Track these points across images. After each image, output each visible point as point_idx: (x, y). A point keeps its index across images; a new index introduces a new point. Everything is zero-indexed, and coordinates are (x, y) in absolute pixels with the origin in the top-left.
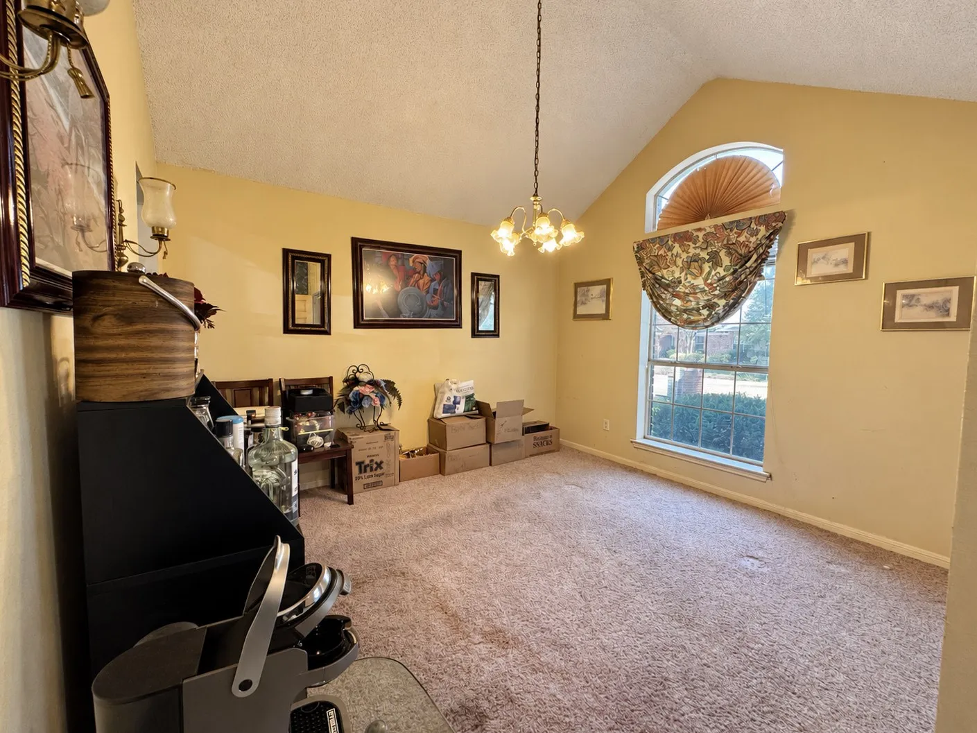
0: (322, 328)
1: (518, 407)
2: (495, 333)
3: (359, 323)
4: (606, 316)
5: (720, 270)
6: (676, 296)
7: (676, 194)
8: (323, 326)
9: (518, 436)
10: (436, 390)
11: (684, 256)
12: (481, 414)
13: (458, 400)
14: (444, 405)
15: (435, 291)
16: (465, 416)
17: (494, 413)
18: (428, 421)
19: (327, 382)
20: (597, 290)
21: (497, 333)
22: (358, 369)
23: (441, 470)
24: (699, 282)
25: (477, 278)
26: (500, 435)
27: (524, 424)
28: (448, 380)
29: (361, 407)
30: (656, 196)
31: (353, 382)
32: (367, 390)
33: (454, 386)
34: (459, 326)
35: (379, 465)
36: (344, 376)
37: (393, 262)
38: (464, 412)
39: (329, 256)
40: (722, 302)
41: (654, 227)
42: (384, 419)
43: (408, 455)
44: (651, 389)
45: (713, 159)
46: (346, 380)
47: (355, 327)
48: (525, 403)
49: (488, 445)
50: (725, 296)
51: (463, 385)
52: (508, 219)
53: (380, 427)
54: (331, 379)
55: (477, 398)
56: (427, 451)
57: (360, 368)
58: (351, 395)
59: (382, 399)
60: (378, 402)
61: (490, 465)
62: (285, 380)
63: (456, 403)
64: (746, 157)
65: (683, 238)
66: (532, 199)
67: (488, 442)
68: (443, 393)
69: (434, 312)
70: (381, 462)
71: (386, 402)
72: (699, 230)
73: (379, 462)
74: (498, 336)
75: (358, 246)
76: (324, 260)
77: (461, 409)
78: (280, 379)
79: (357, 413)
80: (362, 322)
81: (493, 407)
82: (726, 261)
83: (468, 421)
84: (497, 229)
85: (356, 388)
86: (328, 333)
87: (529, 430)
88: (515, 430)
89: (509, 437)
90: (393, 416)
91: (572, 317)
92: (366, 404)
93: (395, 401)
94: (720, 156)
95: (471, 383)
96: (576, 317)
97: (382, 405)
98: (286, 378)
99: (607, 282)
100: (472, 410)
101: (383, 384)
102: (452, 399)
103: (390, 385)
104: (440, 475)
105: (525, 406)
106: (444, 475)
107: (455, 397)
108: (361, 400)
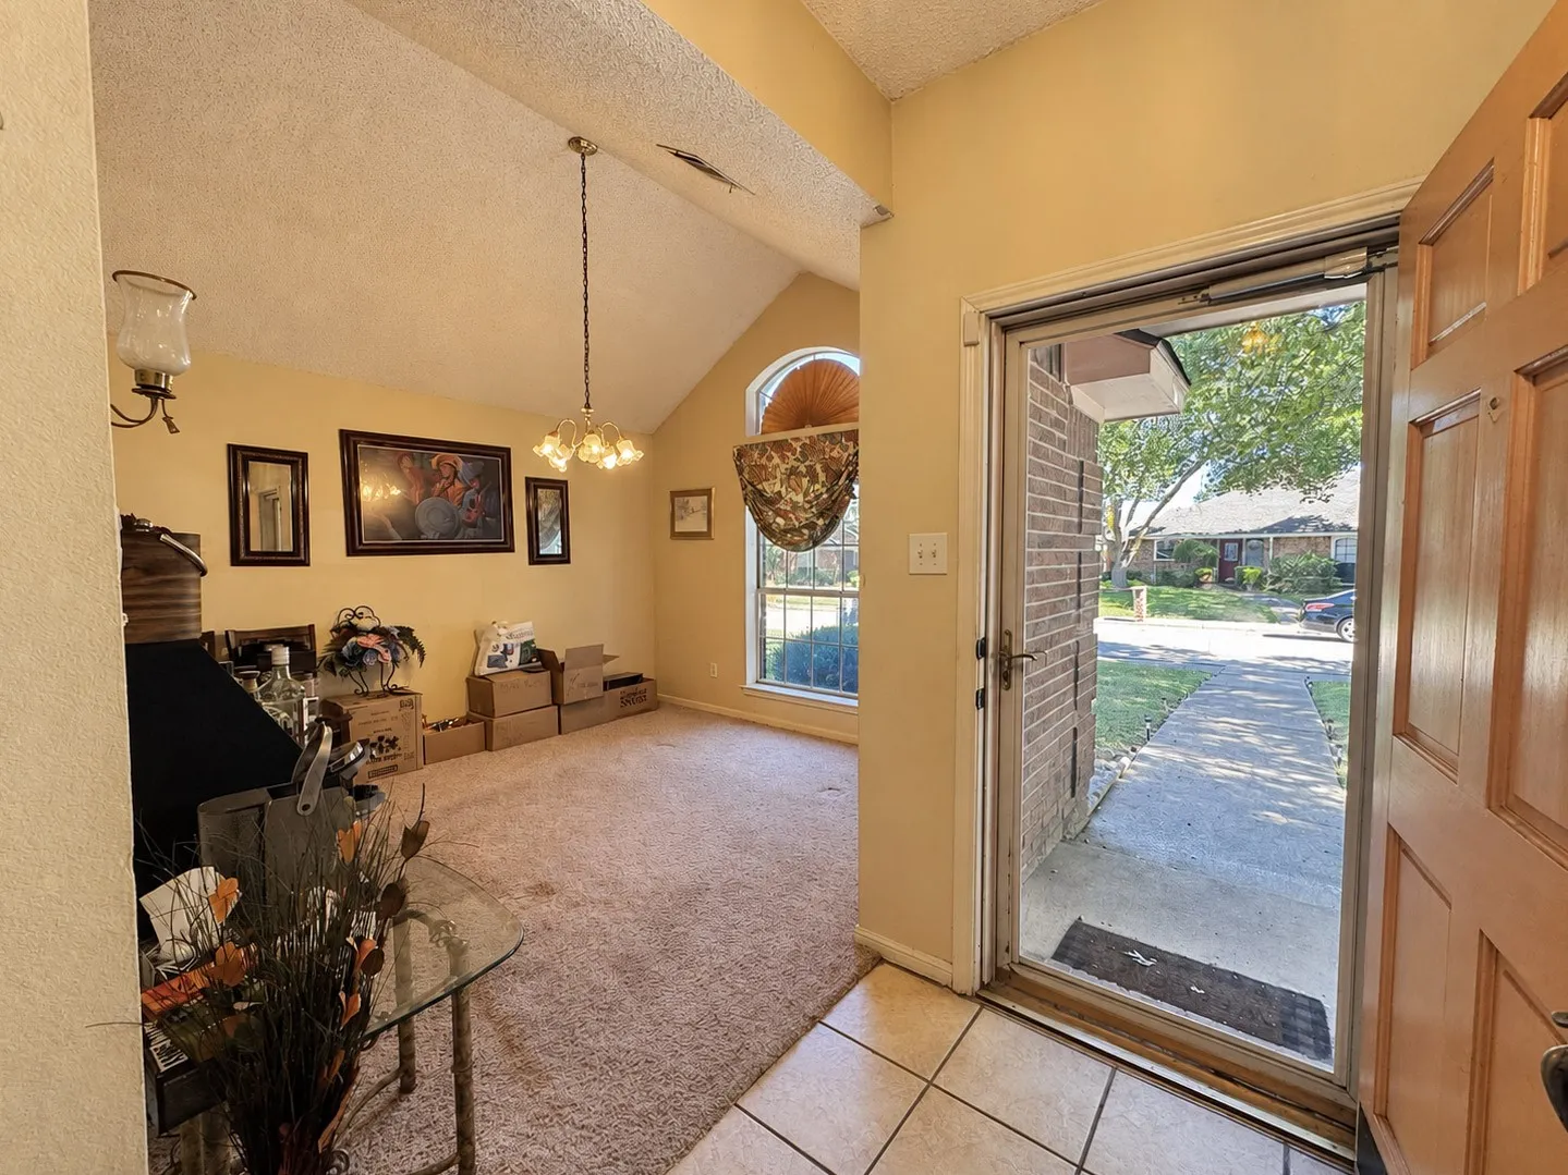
0: (297, 557)
1: (597, 655)
2: (564, 558)
3: (354, 548)
4: (707, 535)
5: (817, 486)
6: (778, 513)
7: (777, 392)
8: (299, 555)
9: (598, 691)
10: (477, 637)
11: (783, 467)
12: (545, 667)
13: (509, 647)
14: (489, 657)
15: (472, 503)
16: (522, 670)
17: (563, 664)
18: (468, 680)
19: (307, 632)
20: (697, 502)
21: (566, 558)
22: (354, 612)
23: (487, 745)
24: (799, 498)
25: (533, 485)
26: (570, 694)
27: (604, 678)
28: (494, 623)
29: (362, 666)
30: (759, 392)
31: (346, 630)
32: (371, 641)
33: (502, 631)
34: (511, 550)
35: (393, 743)
36: (332, 623)
37: (406, 462)
38: (520, 664)
39: (304, 456)
40: (820, 522)
41: (757, 430)
42: (398, 680)
43: (437, 728)
44: (763, 623)
45: (811, 359)
46: (336, 629)
47: (348, 555)
48: (605, 648)
49: (556, 707)
50: (821, 515)
51: (516, 628)
52: (553, 434)
53: (394, 692)
54: (311, 627)
55: (539, 645)
56: (467, 720)
57: (358, 612)
58: (345, 649)
59: (395, 652)
60: (388, 656)
61: (560, 733)
62: (235, 632)
63: (507, 652)
64: (841, 363)
65: (781, 447)
66: (584, 410)
67: (554, 704)
68: (488, 641)
69: (470, 531)
70: (395, 739)
71: (401, 656)
72: (797, 439)
73: (392, 738)
74: (568, 562)
75: (350, 441)
76: (297, 462)
77: (514, 661)
78: (227, 632)
79: (355, 674)
80: (361, 547)
81: (560, 656)
82: (822, 477)
83: (524, 677)
84: (540, 444)
85: (353, 639)
86: (305, 563)
87: (611, 684)
88: (592, 685)
89: (586, 694)
90: (412, 676)
91: (669, 535)
92: (368, 660)
93: (415, 656)
94: (819, 357)
95: (528, 626)
96: (675, 535)
97: (395, 662)
98: (237, 630)
99: (707, 492)
100: (530, 662)
101: (396, 632)
102: (502, 649)
103: (406, 633)
104: (487, 752)
105: (605, 653)
106: (491, 750)
107: (505, 646)
108: (362, 655)
